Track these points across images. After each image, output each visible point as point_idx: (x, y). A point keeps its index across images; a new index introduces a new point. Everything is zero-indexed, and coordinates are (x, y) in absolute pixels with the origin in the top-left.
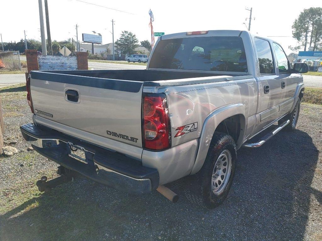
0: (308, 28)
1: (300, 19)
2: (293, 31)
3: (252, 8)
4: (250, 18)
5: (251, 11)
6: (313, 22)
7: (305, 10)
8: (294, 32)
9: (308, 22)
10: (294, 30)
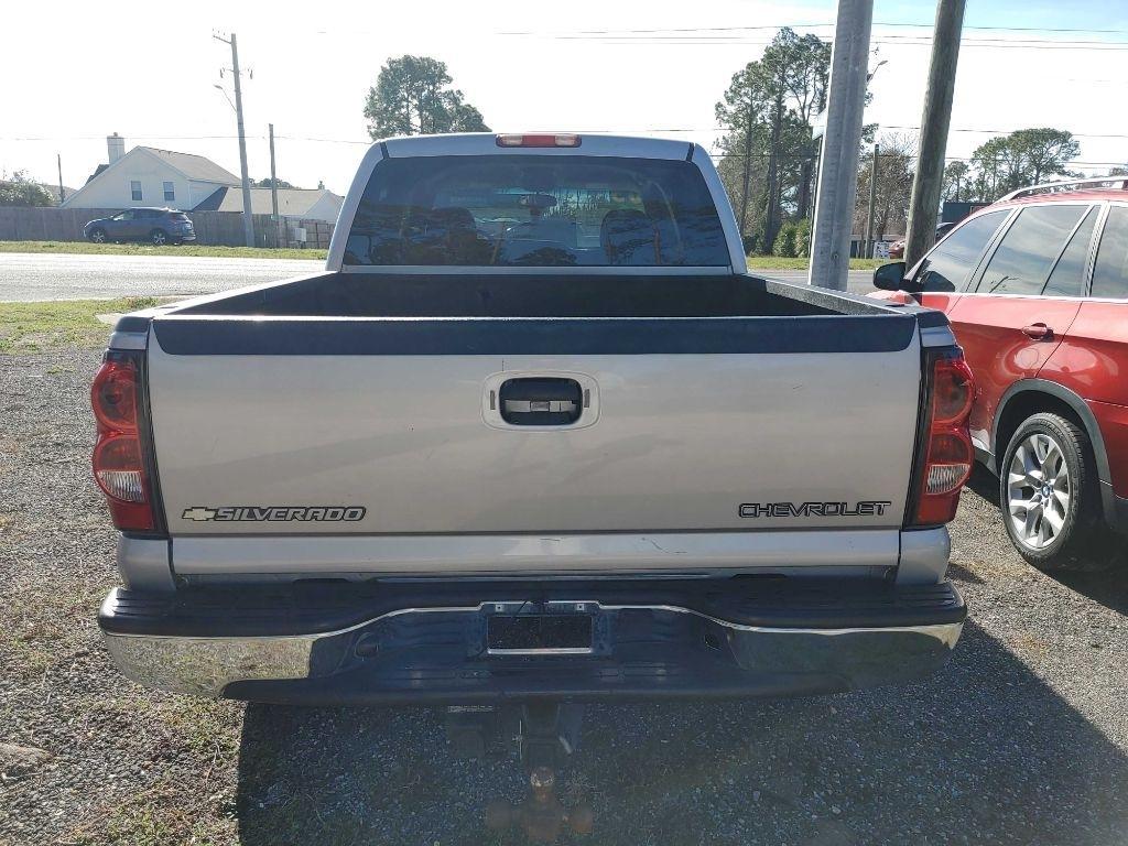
0: (407, 117)
1: (382, 87)
2: (369, 127)
3: (233, 36)
4: (236, 72)
5: (233, 43)
6: (420, 101)
7: (391, 62)
8: (373, 130)
9: (407, 100)
10: (372, 122)
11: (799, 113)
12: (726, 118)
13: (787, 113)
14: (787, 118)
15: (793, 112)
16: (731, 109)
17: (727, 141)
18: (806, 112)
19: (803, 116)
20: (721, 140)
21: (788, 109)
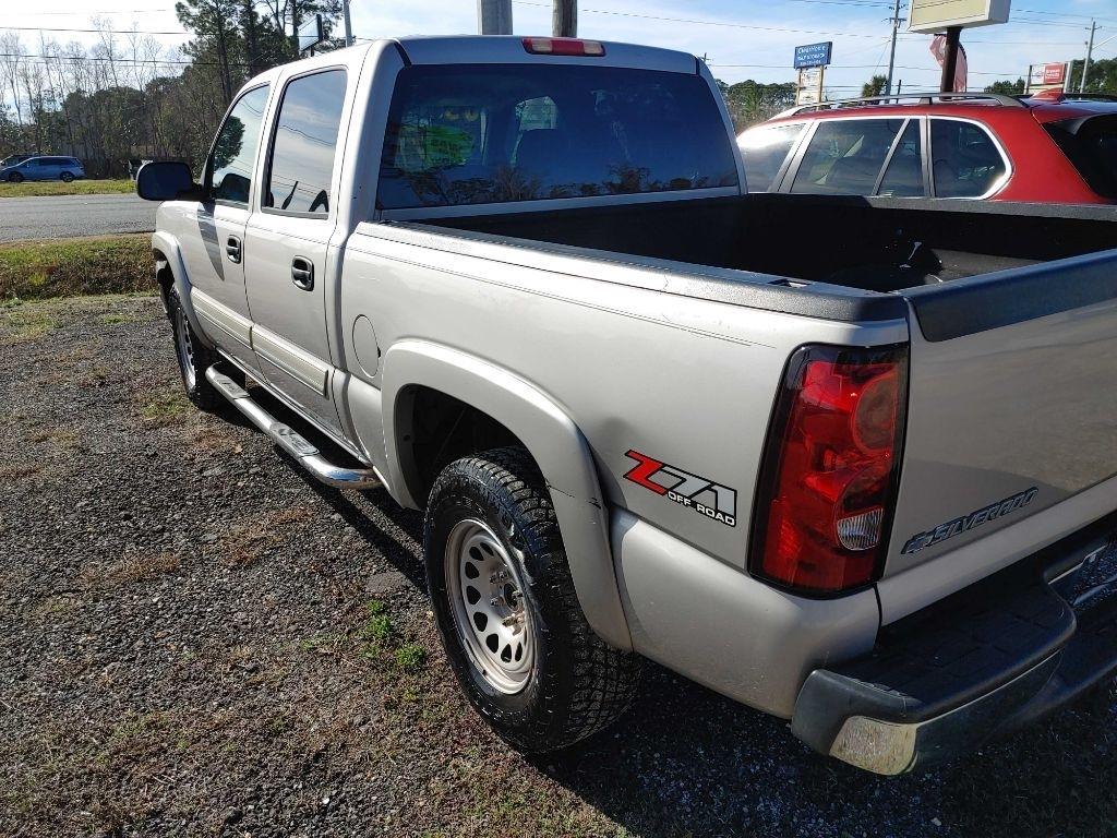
11: (273, 20)
12: (190, 21)
13: (260, 20)
14: (261, 25)
15: (266, 20)
16: (195, 11)
17: (196, 47)
18: (281, 20)
19: (278, 24)
20: (188, 46)
21: (260, 16)
